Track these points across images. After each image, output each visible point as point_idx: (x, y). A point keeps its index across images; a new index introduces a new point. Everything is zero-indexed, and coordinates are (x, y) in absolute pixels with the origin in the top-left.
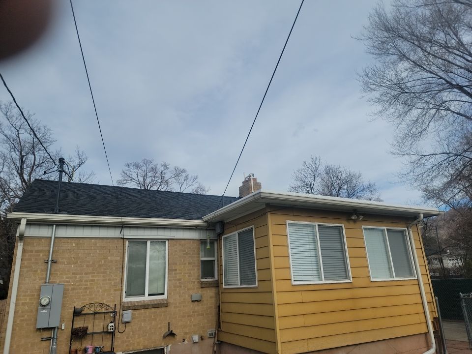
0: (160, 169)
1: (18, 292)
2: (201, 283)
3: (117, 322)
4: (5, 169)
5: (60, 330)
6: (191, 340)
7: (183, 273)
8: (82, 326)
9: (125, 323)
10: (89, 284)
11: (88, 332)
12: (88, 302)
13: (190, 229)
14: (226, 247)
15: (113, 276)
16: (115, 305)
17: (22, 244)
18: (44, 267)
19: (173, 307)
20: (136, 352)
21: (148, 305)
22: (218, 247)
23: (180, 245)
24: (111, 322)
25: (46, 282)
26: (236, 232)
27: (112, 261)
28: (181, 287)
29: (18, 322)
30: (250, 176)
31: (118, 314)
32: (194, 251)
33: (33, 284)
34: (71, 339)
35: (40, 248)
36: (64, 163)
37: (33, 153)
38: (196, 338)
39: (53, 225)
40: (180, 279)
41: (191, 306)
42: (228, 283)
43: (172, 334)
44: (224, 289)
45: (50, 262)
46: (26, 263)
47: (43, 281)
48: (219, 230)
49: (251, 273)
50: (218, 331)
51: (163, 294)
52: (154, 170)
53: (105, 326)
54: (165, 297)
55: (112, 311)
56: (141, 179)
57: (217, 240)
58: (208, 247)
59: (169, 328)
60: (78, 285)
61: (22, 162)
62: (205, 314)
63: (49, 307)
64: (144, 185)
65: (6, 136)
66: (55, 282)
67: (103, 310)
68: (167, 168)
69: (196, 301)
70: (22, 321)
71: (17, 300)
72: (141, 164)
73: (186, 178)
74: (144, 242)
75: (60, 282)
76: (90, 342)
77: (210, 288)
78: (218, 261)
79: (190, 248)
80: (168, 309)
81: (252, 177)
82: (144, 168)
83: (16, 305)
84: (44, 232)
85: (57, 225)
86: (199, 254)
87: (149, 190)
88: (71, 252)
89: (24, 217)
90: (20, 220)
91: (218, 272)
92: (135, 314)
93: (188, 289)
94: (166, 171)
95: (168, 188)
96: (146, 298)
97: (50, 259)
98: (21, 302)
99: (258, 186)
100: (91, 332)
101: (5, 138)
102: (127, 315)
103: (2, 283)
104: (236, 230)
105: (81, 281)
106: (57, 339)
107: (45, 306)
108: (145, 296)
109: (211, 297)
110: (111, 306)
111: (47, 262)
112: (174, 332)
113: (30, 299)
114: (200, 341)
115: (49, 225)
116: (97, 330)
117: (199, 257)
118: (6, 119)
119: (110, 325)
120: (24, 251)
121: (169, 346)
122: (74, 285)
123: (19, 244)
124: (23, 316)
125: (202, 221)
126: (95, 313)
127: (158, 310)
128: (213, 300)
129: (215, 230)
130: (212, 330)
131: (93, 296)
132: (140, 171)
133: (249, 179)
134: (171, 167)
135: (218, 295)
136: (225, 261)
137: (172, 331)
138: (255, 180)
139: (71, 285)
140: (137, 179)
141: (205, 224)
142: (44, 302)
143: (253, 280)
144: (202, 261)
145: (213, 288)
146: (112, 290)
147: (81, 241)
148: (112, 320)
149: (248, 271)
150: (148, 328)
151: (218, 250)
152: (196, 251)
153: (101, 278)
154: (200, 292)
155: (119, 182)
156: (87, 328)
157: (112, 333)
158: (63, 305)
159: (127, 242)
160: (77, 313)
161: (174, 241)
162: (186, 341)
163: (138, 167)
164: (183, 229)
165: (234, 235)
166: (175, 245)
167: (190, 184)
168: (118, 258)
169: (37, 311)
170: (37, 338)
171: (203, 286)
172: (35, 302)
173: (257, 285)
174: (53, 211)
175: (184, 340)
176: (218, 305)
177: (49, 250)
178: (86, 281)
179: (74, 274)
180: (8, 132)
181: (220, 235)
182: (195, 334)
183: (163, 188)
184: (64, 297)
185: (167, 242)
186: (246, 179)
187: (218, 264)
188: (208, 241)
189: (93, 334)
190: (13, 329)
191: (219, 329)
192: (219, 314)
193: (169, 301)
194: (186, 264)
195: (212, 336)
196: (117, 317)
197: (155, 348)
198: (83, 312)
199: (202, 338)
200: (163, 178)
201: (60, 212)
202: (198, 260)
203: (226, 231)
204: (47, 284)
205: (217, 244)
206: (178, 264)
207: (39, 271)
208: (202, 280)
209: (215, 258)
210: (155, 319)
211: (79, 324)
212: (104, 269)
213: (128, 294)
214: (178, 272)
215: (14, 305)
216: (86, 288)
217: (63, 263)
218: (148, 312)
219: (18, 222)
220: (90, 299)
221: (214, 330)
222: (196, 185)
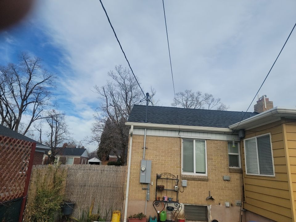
0: (196, 95)
1: (131, 163)
2: (230, 169)
3: (179, 185)
4: (120, 100)
5: (151, 186)
6: (224, 204)
7: (217, 162)
8: (161, 185)
9: (184, 187)
10: (163, 162)
11: (164, 189)
12: (163, 172)
13: (220, 134)
14: (247, 147)
15: (176, 159)
16: (178, 176)
17: (132, 138)
18: (142, 150)
19: (211, 182)
20: (190, 205)
21: (196, 178)
22: (240, 146)
23: (214, 143)
24: (176, 185)
25: (143, 159)
26: (255, 137)
27: (174, 150)
28: (216, 170)
29: (132, 178)
30: (263, 97)
31: (179, 181)
32: (224, 148)
33: (137, 159)
34: (156, 191)
35: (140, 141)
36: (149, 95)
37: (131, 91)
38: (228, 204)
39: (145, 129)
40: (215, 165)
41: (223, 183)
42: (250, 172)
43: (211, 199)
44: (247, 175)
45: (144, 148)
46: (134, 148)
47: (142, 158)
48: (241, 135)
49: (268, 167)
50: (243, 202)
51: (204, 173)
52: (192, 96)
53: (173, 187)
54: (206, 175)
55: (176, 179)
56: (185, 102)
57: (240, 142)
58: (234, 146)
59: (210, 194)
60: (158, 162)
61: (127, 96)
62: (233, 190)
63: (145, 172)
64: (187, 106)
65: (119, 83)
66: (147, 159)
67: (171, 178)
68: (200, 95)
69: (227, 180)
70: (133, 177)
71: (131, 167)
72: (185, 93)
73: (213, 100)
74: (191, 140)
75: (149, 159)
76: (165, 194)
77: (236, 173)
78: (241, 156)
79: (221, 146)
80: (208, 183)
81: (265, 98)
82: (186, 95)
83: (131, 169)
84: (141, 132)
85: (147, 129)
86: (227, 150)
87: (190, 109)
88: (153, 144)
89: (132, 124)
90: (131, 126)
91: (241, 164)
92: (189, 183)
93: (221, 172)
94: (199, 97)
95: (201, 107)
96: (194, 174)
97: (144, 147)
98: (132, 168)
99: (270, 104)
100: (166, 189)
101: (119, 84)
102: (185, 183)
103: (120, 157)
104: (256, 136)
105: (159, 160)
106: (149, 189)
107: (144, 171)
108: (194, 173)
109: (237, 179)
110: (175, 176)
111: (143, 148)
112: (213, 197)
113: (137, 167)
114: (231, 206)
115: (143, 129)
116: (169, 188)
117: (227, 152)
118: (119, 74)
119: (176, 186)
120: (133, 142)
121: (210, 206)
122: (156, 162)
123: (131, 138)
124: (134, 175)
125: (229, 129)
126: (167, 179)
127: (202, 182)
128: (239, 181)
129: (238, 135)
130: (239, 201)
131: (166, 169)
132: (184, 97)
133: (263, 99)
134: (203, 94)
135: (242, 178)
136: (246, 156)
137: (211, 197)
138: (267, 99)
139: (154, 161)
140: (182, 102)
141: (231, 131)
142: (143, 169)
143: (271, 172)
144: (230, 155)
145: (238, 173)
146: (176, 167)
147: (158, 138)
148: (176, 184)
149: (266, 165)
150: (197, 192)
151: (240, 148)
152: (225, 148)
153: (169, 159)
154: (229, 175)
155: (172, 104)
156: (164, 186)
157: (177, 191)
158: (152, 172)
159: (182, 140)
160: (158, 177)
161: (210, 141)
162: (221, 204)
163: (183, 95)
164: (216, 133)
165: (254, 139)
166: (211, 143)
167: (215, 104)
168: (178, 149)
169: (140, 174)
170: (140, 187)
171: (231, 171)
172: (139, 168)
173: (274, 175)
174: (145, 122)
175: (220, 204)
176: (242, 185)
177: (144, 142)
178: (162, 160)
179: (156, 156)
180: (120, 81)
181: (242, 138)
182: (227, 201)
183: (198, 107)
184: (152, 168)
185: (206, 141)
186: (259, 99)
187: (241, 158)
188: (234, 142)
189: (167, 190)
190: (130, 182)
191: (244, 201)
192: (244, 191)
193: (209, 178)
194: (218, 156)
195: (239, 205)
196: (179, 183)
197: (201, 205)
198: (161, 177)
199: (232, 205)
200: (197, 101)
201: (148, 122)
202: (227, 154)
203: (246, 136)
204: (144, 160)
205: (240, 144)
206: (213, 155)
207: (140, 153)
208: (230, 167)
209: (239, 154)
210: (201, 188)
211: (160, 183)
212: (171, 155)
213: (184, 171)
214: (213, 160)
215: (130, 169)
216: (162, 164)
217: (150, 149)
218: (196, 182)
219: (130, 127)
220: (165, 171)
221: (240, 201)
222: (220, 105)
